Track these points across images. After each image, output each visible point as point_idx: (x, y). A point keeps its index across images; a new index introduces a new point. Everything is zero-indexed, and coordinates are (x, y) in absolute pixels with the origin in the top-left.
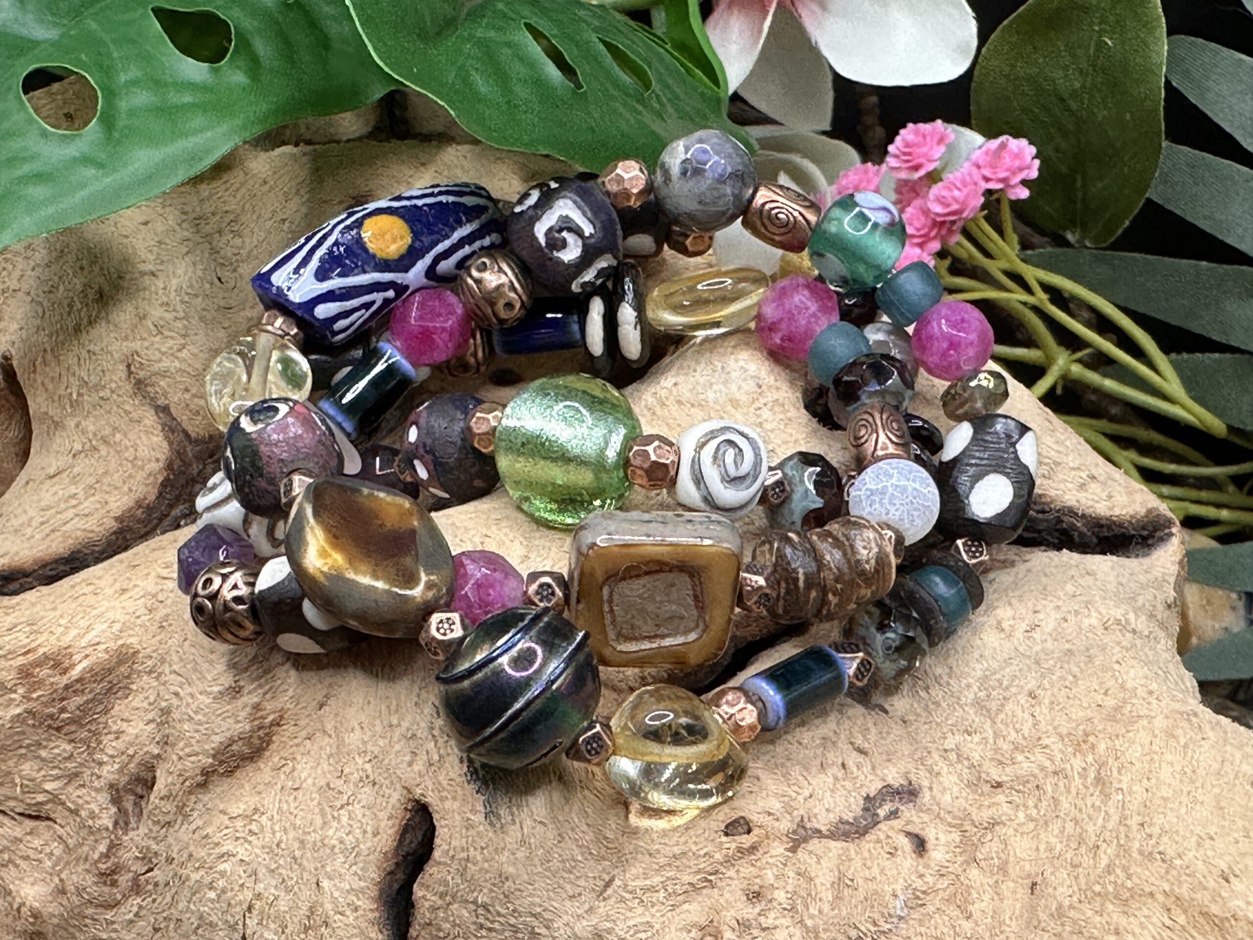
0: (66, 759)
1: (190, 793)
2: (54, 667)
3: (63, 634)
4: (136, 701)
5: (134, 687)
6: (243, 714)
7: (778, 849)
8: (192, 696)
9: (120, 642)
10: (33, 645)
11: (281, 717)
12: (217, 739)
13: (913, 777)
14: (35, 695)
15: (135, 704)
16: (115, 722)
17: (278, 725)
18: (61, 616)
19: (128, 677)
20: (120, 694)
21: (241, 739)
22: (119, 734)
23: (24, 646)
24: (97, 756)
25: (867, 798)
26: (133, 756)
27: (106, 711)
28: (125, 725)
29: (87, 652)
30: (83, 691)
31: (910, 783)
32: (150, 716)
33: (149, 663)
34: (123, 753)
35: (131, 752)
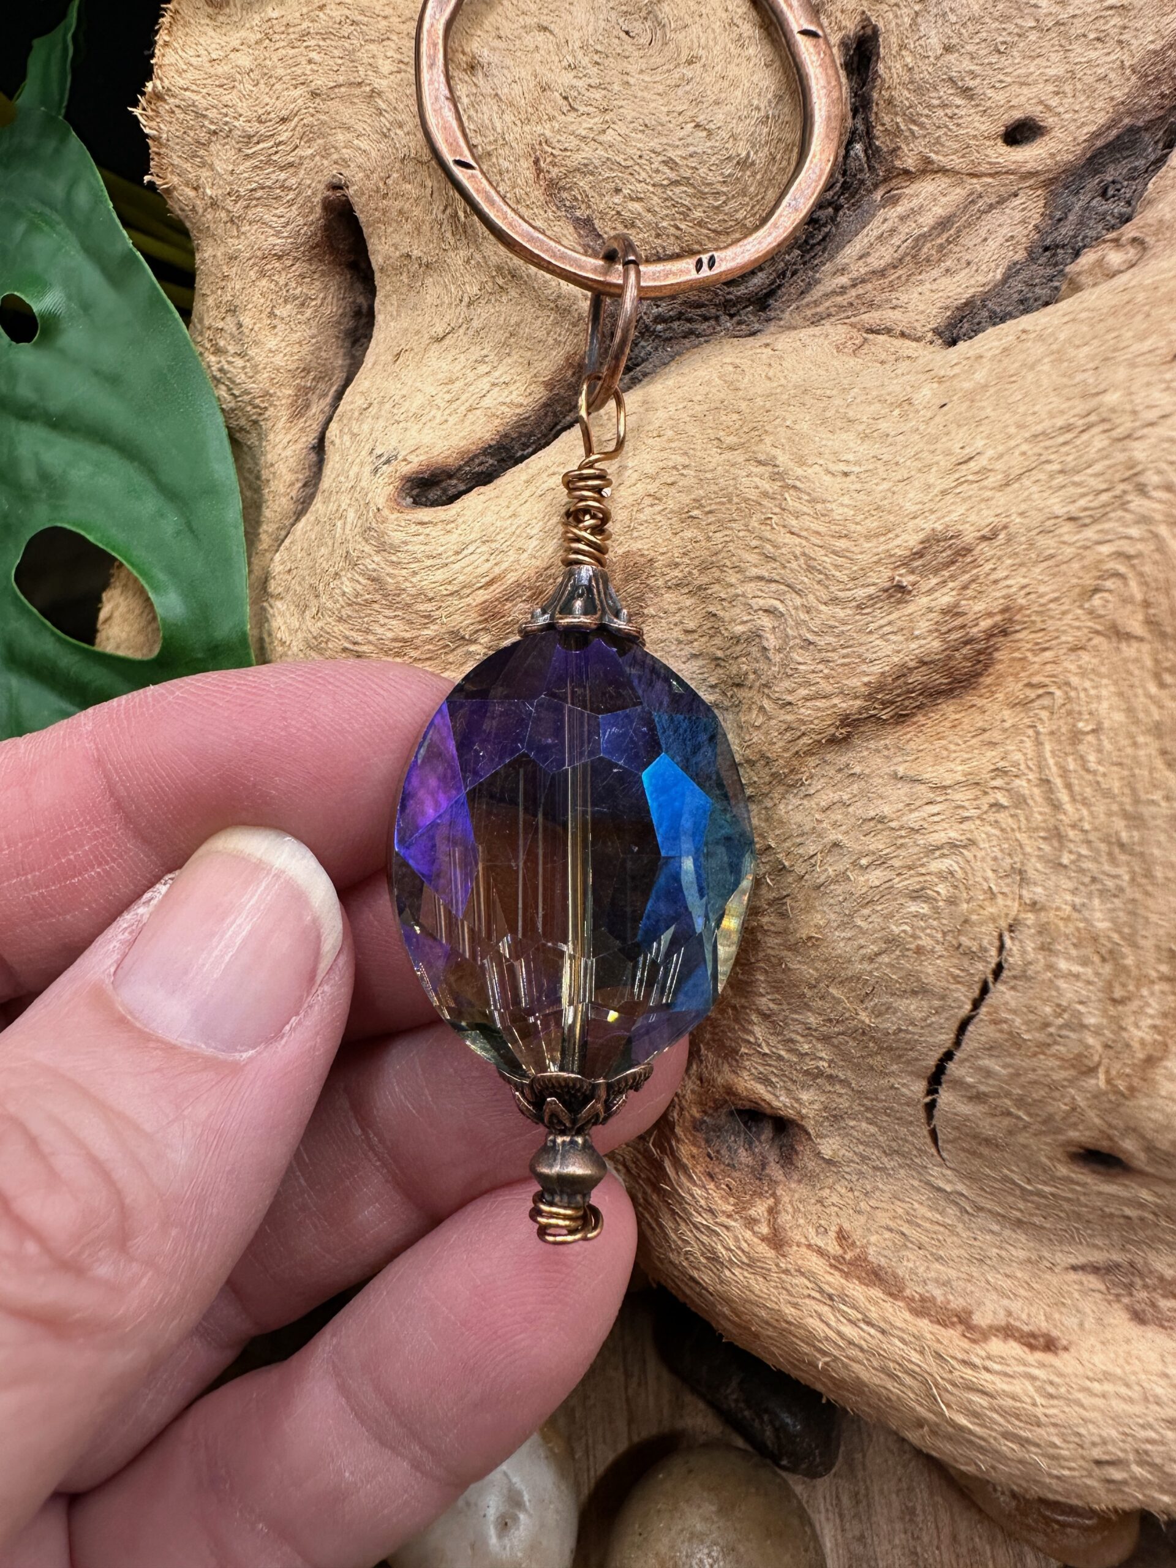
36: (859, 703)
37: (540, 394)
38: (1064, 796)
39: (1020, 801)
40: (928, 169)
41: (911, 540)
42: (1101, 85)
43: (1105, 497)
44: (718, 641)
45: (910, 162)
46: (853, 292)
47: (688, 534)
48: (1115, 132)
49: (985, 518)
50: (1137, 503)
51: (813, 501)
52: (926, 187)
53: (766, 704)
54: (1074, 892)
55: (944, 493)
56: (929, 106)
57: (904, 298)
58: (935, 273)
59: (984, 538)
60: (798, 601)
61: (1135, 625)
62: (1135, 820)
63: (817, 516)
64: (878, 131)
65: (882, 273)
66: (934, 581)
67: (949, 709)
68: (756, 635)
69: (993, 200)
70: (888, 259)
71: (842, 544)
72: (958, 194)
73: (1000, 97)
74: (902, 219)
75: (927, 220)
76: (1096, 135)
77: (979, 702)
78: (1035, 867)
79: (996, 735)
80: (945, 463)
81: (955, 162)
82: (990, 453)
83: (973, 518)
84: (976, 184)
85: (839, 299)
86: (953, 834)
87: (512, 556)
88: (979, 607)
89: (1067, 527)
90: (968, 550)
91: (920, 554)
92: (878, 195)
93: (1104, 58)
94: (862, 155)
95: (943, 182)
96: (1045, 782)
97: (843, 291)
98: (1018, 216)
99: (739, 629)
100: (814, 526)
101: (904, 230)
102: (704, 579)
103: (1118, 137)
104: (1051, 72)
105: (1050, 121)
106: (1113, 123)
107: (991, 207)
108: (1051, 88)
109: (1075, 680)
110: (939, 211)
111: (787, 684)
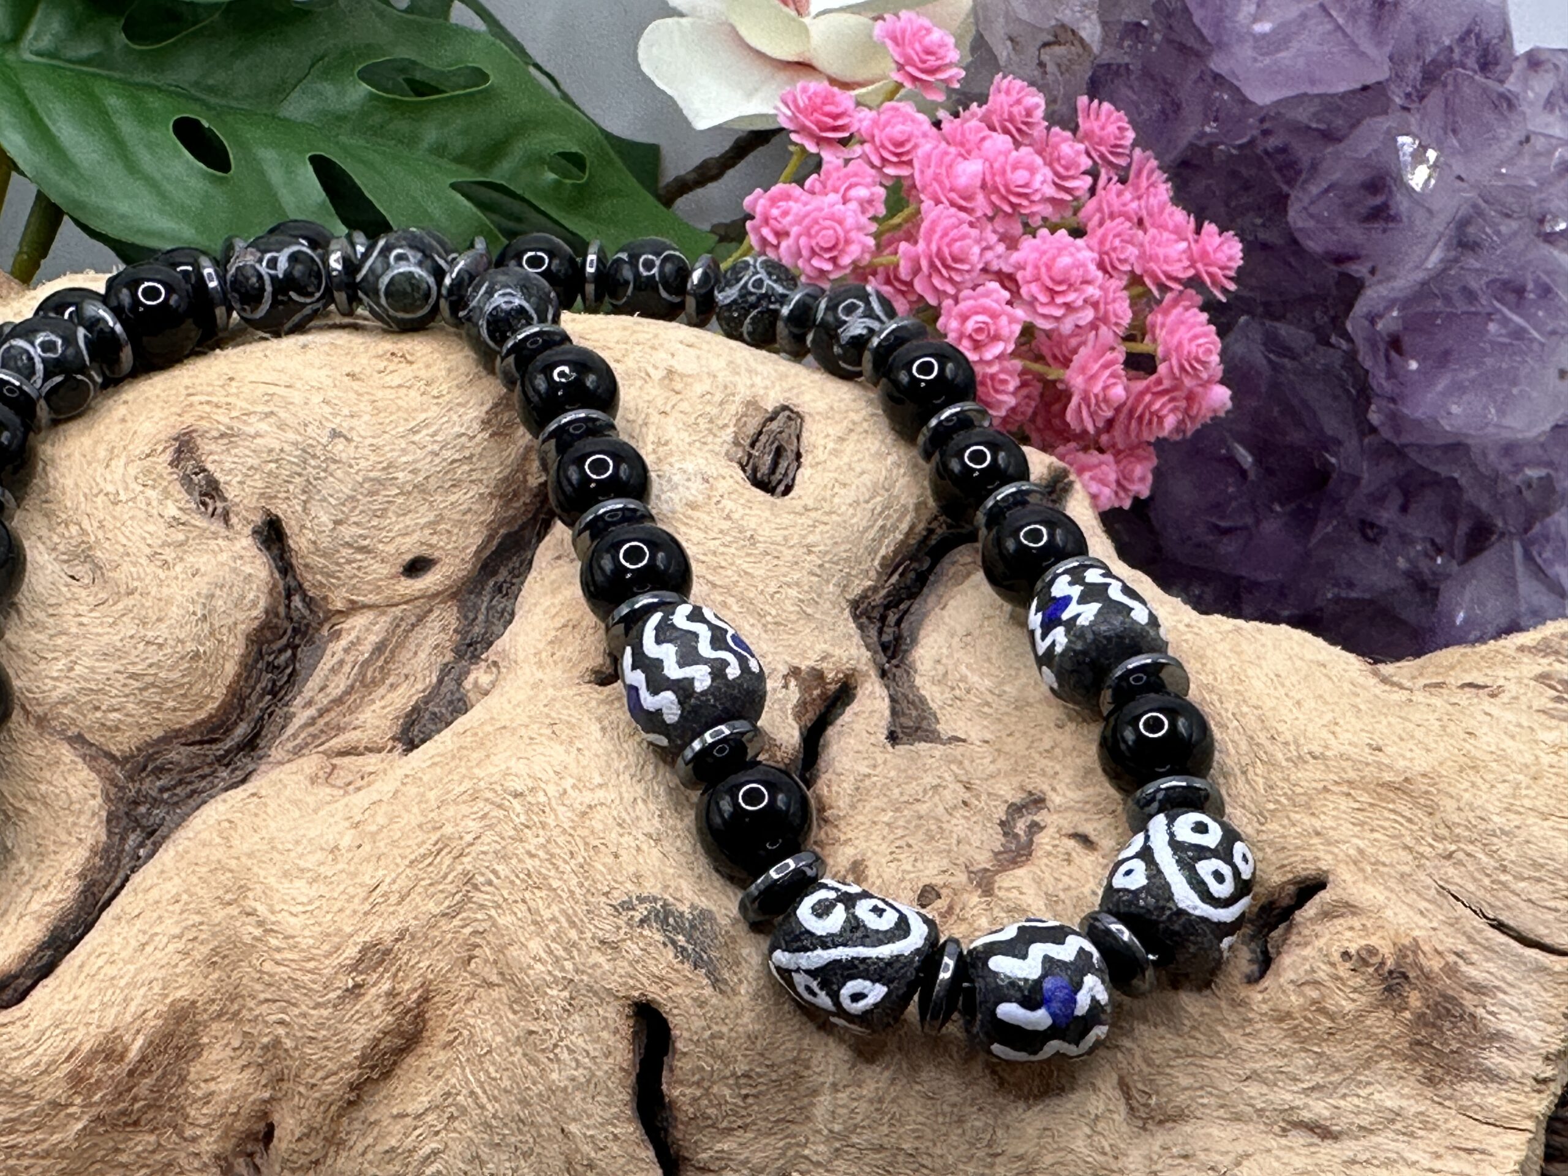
0: (153, 1152)
1: (340, 1116)
2: (107, 1058)
3: (100, 1019)
4: (215, 1054)
5: (205, 1040)
6: (378, 1008)
7: (974, 899)
8: (304, 1015)
9: (168, 1001)
10: (73, 1045)
11: (428, 991)
12: (359, 1045)
13: (1030, 788)
14: (96, 1098)
15: (214, 1057)
16: (197, 1087)
17: (427, 1000)
18: (89, 1002)
19: (194, 1033)
20: (190, 1056)
21: (385, 1034)
22: (208, 1098)
23: (62, 1052)
24: (189, 1132)
25: (1002, 824)
26: (236, 1114)
27: (183, 1079)
28: (212, 1086)
29: (136, 1026)
30: (150, 1071)
31: (1030, 793)
32: (241, 1062)
33: (215, 1007)
34: (222, 1116)
35: (233, 1109)
36: (357, 1072)
37: (75, 885)
38: (484, 1100)
39: (464, 1111)
40: (354, 608)
41: (351, 952)
42: (468, 517)
43: (458, 897)
44: (257, 1051)
45: (339, 605)
46: (321, 722)
47: (215, 976)
48: (495, 542)
49: (394, 924)
50: (478, 897)
51: (286, 938)
52: (358, 622)
53: (302, 1089)
54: (509, 1160)
55: (366, 914)
56: (338, 564)
57: (362, 717)
58: (382, 691)
59: (397, 940)
60: (297, 1011)
61: (495, 979)
62: (524, 1103)
63: (291, 948)
64: (306, 585)
65: (339, 701)
66: (375, 976)
67: (410, 1060)
68: (277, 1042)
69: (413, 619)
70: (342, 687)
71: (311, 965)
72: (384, 622)
73: (391, 549)
74: (347, 651)
75: (366, 648)
76: (477, 553)
77: (426, 1050)
78: (485, 1152)
79: (439, 1070)
80: (362, 893)
81: (372, 598)
82: (388, 880)
83: (388, 928)
84: (397, 611)
85: (311, 729)
86: (434, 1145)
87: (82, 1030)
88: (407, 986)
89: (443, 922)
90: (388, 952)
91: (360, 961)
92: (325, 632)
93: (464, 497)
94: (300, 605)
95: (370, 615)
96: (472, 1093)
97: (312, 721)
98: (437, 624)
99: (265, 1040)
100: (290, 956)
101: (350, 659)
102: (236, 1007)
103: (500, 544)
104: (422, 521)
105: (436, 554)
106: (490, 538)
107: (413, 626)
108: (427, 532)
109: (471, 1021)
110: (373, 639)
111: (309, 1071)
